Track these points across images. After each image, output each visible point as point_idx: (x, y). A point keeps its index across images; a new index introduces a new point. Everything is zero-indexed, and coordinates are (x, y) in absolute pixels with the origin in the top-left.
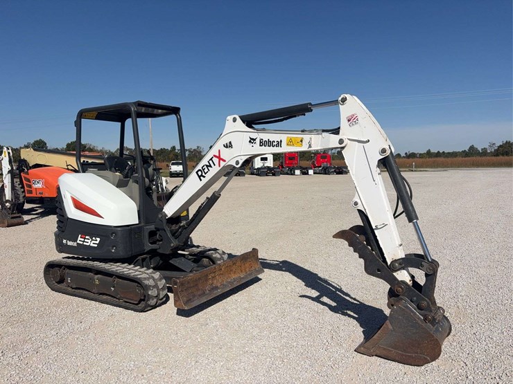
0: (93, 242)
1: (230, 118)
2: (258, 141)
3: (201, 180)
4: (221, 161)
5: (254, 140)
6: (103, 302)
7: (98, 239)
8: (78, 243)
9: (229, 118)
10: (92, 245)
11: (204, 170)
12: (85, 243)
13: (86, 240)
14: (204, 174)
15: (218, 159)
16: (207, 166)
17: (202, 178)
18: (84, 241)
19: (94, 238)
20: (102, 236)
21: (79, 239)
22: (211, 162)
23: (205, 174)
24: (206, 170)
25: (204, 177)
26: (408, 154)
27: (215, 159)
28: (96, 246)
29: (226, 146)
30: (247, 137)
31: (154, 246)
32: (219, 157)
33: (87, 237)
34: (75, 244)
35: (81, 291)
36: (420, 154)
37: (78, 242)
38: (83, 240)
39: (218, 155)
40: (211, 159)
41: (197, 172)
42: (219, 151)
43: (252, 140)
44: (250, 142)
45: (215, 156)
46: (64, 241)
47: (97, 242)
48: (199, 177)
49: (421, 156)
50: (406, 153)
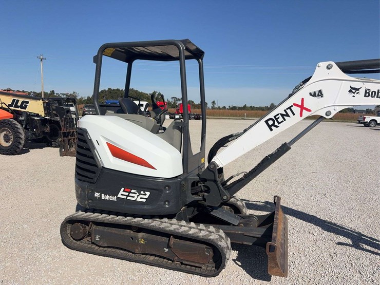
0: (139, 197)
1: (323, 65)
2: (362, 92)
3: (271, 130)
4: (304, 111)
5: (357, 89)
6: (151, 264)
7: (148, 194)
8: (118, 198)
9: (321, 64)
10: (139, 199)
11: (277, 119)
12: (129, 198)
13: (131, 195)
14: (276, 124)
15: (299, 109)
16: (282, 115)
17: (273, 127)
18: (128, 196)
19: (142, 192)
20: (151, 189)
21: (121, 192)
22: (289, 111)
23: (279, 123)
24: (281, 119)
25: (277, 127)
26: (231, 107)
27: (294, 109)
28: (144, 200)
29: (314, 95)
30: (347, 86)
31: (196, 197)
32: (302, 107)
33: (133, 191)
34: (114, 199)
35: (113, 250)
36: (239, 107)
37: (119, 196)
38: (127, 194)
39: (300, 104)
40: (290, 108)
41: (267, 122)
42: (303, 100)
43: (353, 90)
44: (350, 91)
45: (295, 105)
46: (97, 195)
47: (146, 197)
48: (270, 127)
49: (240, 108)
50: (229, 107)
